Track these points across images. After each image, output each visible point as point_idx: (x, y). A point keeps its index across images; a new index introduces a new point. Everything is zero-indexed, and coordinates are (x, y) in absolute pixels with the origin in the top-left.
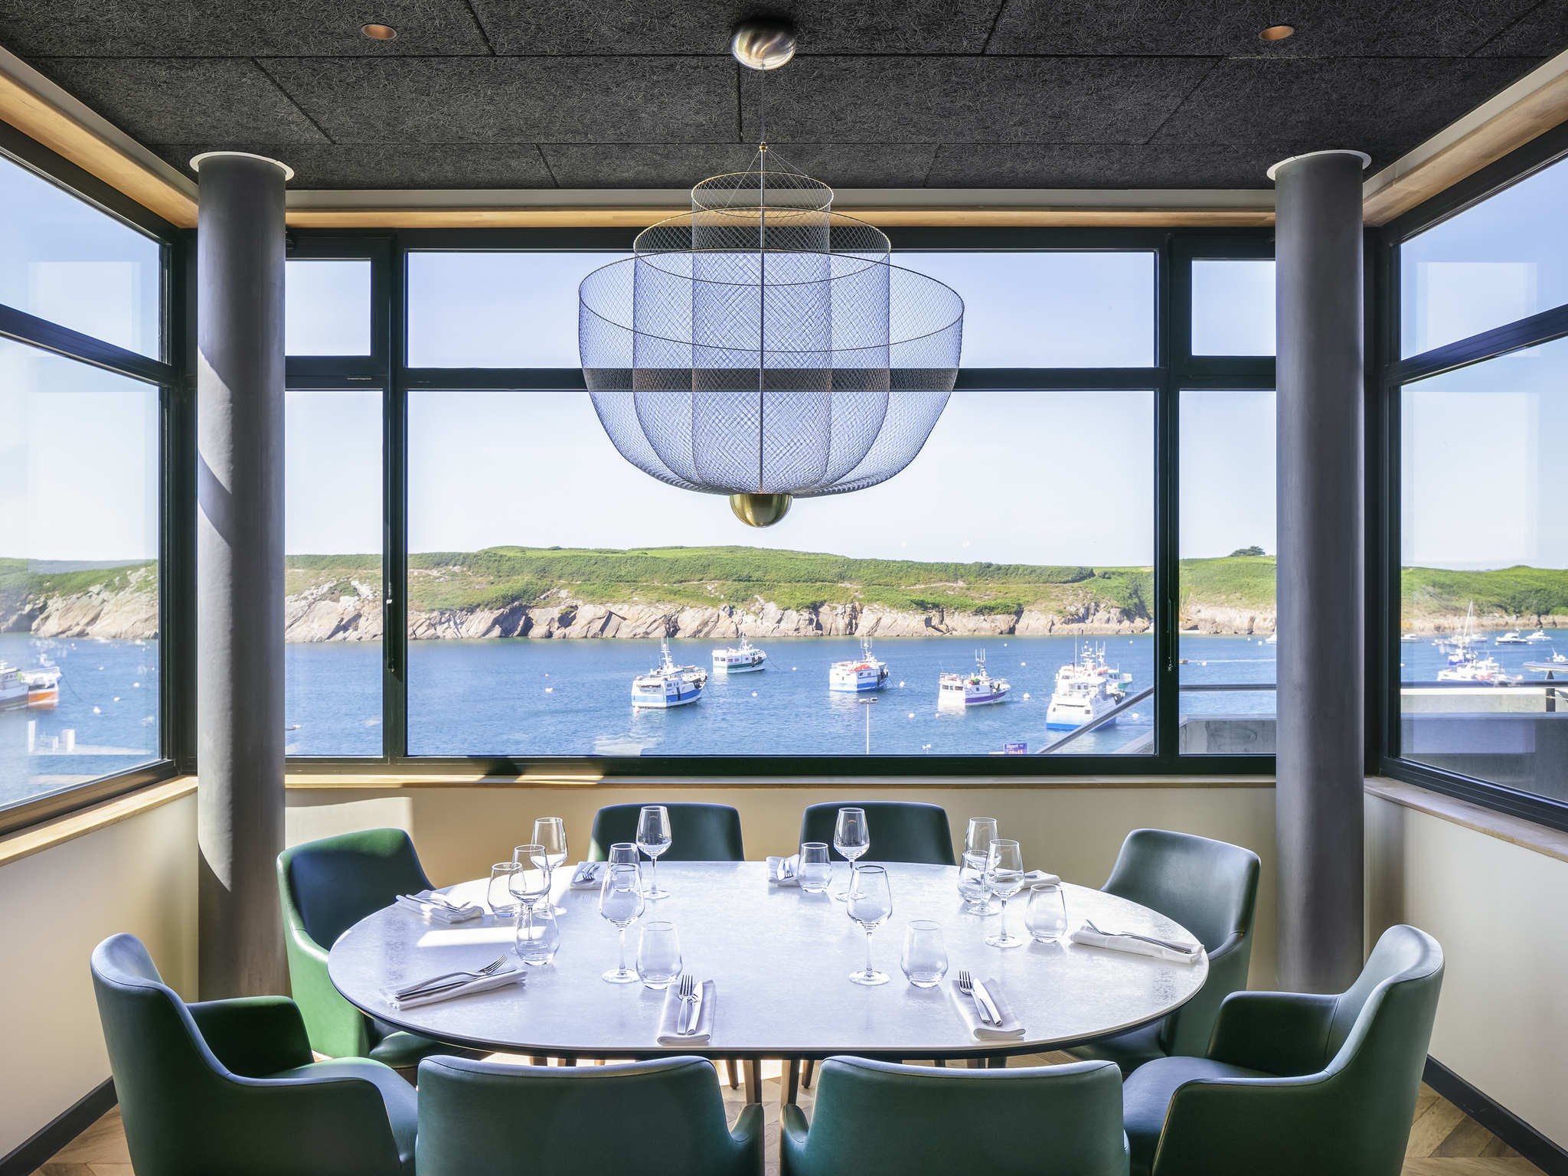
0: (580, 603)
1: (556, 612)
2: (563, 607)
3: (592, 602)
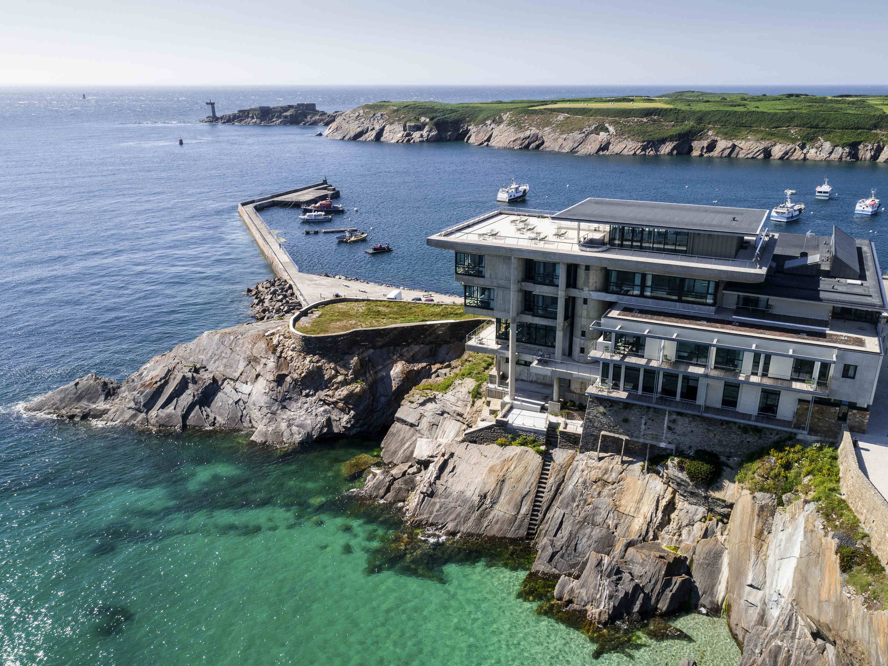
0: (719, 138)
1: (705, 143)
2: (709, 140)
3: (725, 139)
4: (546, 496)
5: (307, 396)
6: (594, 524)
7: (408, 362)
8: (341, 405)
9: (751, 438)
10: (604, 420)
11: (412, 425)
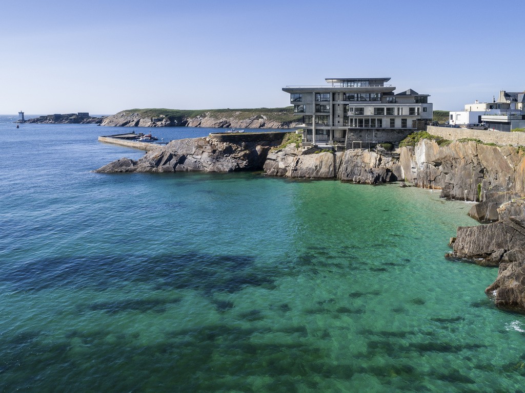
4: (337, 165)
5: (226, 156)
6: (358, 167)
7: (263, 145)
8: (242, 158)
9: (401, 135)
10: (353, 137)
11: (274, 160)
